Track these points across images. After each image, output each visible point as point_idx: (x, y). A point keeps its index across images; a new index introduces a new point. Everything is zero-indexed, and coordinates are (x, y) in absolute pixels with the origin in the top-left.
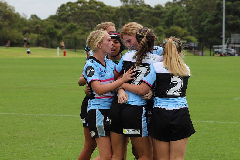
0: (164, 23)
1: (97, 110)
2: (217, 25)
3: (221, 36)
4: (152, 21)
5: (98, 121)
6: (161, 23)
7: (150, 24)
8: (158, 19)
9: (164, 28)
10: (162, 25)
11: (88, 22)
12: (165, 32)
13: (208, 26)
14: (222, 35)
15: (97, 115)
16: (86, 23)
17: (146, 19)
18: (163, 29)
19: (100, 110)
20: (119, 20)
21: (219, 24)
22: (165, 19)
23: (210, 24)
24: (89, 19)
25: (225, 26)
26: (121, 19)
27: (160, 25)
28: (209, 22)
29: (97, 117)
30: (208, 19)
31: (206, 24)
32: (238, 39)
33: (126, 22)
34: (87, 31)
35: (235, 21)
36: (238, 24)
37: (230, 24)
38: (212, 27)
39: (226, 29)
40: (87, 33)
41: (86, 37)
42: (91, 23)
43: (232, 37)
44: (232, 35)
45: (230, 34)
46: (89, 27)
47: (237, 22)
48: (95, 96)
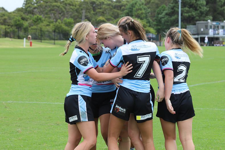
1: (79, 96)
2: (173, 18)
4: (113, 14)
7: (112, 16)
8: (119, 11)
11: (53, 14)
13: (166, 18)
16: (51, 16)
17: (107, 11)
19: (82, 96)
20: (82, 13)
21: (176, 16)
22: (126, 11)
23: (168, 16)
24: (54, 12)
25: (181, 18)
26: (84, 11)
28: (167, 14)
29: (79, 103)
30: (165, 12)
31: (163, 16)
32: (193, 30)
33: (88, 14)
34: (52, 22)
35: (190, 14)
36: (193, 16)
37: (186, 16)
38: (169, 19)
39: (182, 21)
40: (51, 25)
41: (51, 28)
42: (56, 15)
43: (187, 28)
44: (187, 26)
45: (186, 26)
46: (54, 19)
47: (192, 15)
48: (78, 83)
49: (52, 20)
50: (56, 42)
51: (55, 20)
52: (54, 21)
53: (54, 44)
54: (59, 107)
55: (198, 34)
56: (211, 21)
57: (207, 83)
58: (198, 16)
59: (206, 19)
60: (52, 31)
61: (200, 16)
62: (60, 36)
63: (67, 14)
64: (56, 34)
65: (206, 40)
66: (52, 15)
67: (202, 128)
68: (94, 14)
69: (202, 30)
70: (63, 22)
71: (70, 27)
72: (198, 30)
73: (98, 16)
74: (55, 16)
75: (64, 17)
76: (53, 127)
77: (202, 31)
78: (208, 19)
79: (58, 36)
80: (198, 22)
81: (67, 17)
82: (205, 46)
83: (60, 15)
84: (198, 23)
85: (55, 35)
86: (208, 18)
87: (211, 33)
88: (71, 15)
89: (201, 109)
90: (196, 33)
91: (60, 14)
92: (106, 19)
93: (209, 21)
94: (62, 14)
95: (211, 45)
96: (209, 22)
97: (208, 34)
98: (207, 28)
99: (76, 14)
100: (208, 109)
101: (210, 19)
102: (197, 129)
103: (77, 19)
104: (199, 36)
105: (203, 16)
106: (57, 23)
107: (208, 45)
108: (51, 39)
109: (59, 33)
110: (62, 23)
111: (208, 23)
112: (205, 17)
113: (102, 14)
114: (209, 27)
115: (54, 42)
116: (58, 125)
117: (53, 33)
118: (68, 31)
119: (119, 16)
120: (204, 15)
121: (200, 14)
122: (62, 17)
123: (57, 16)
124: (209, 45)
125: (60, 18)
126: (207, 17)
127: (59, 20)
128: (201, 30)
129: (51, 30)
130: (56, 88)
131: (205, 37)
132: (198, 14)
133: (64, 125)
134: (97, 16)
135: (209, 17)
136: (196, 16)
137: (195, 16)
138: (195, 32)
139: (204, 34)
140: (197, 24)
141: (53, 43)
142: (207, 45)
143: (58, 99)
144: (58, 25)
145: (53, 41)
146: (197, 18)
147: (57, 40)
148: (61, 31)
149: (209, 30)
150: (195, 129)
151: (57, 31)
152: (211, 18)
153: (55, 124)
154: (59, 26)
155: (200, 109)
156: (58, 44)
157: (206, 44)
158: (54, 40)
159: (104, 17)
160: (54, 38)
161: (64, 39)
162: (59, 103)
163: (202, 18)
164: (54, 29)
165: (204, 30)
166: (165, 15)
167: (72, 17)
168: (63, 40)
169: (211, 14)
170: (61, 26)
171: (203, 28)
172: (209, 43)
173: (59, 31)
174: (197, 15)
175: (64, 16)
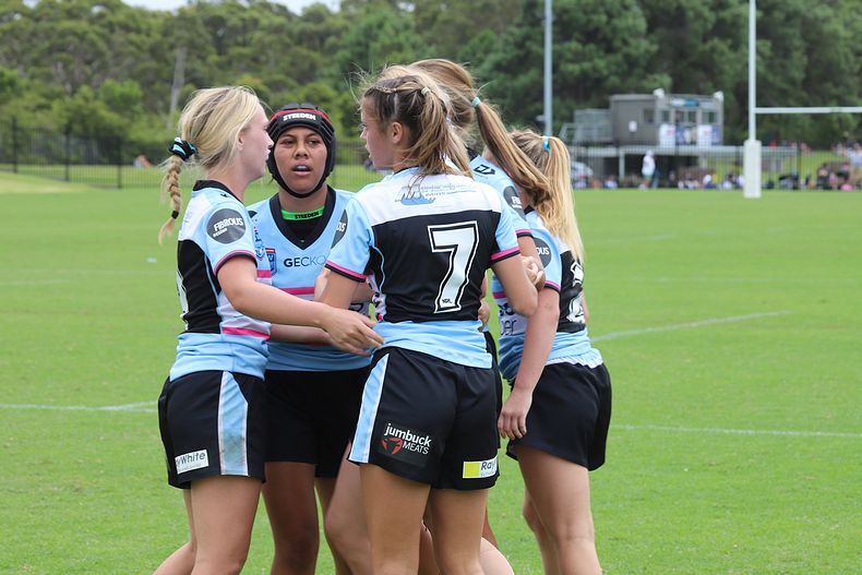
0: (335, 70)
1: (226, 377)
2: (524, 80)
3: (540, 118)
4: (293, 64)
5: (225, 414)
6: (326, 71)
7: (288, 74)
8: (316, 55)
9: (336, 88)
10: (331, 76)
11: (60, 65)
12: (340, 101)
13: (495, 82)
14: (541, 112)
15: (226, 393)
16: (52, 70)
17: (271, 53)
18: (331, 93)
19: (237, 376)
20: (175, 60)
21: (533, 74)
22: (342, 54)
23: (502, 75)
24: (64, 55)
25: (554, 82)
26: (180, 53)
27: (322, 76)
28: (498, 67)
29: (222, 401)
30: (492, 58)
31: (485, 75)
32: (600, 129)
33: (198, 65)
34: (59, 96)
35: (586, 65)
36: (597, 75)
37: (572, 73)
38: (508, 84)
39: (555, 92)
40: (56, 105)
41: (53, 119)
42: (71, 67)
43: (576, 119)
44: (577, 113)
45: (571, 111)
46: (64, 83)
47: (595, 69)
48: (222, 324)
49: (57, 88)
50: (75, 170)
51: (68, 87)
52: (66, 93)
53: (67, 179)
54: (83, 424)
55: (617, 144)
56: (666, 93)
57: (650, 329)
58: (616, 74)
59: (646, 84)
60: (60, 130)
61: (624, 75)
62: (89, 151)
63: (117, 65)
64: (73, 141)
65: (649, 168)
66: (56, 66)
67: (632, 500)
68: (220, 66)
69: (633, 126)
70: (102, 96)
71: (128, 113)
72: (617, 126)
73: (235, 75)
74: (70, 74)
75: (105, 76)
76: (61, 500)
77: (632, 133)
78: (657, 85)
79: (82, 149)
80: (617, 97)
81: (116, 77)
82: (643, 187)
83: (88, 70)
84: (618, 102)
85: (67, 145)
86: (655, 80)
87: (667, 139)
88: (130, 68)
89: (628, 427)
90: (609, 139)
91: (89, 63)
92: (266, 84)
93: (659, 93)
94: (96, 64)
95: (667, 183)
96: (657, 97)
97: (654, 142)
98: (651, 121)
99: (152, 64)
100: (651, 427)
101: (662, 86)
102: (609, 504)
103: (152, 83)
104: (622, 152)
105: (635, 73)
106: (79, 101)
107: (655, 183)
108: (54, 159)
109: (85, 137)
110: (96, 97)
111: (654, 101)
112: (644, 77)
113: (252, 64)
114: (658, 117)
115: (67, 173)
116: (77, 490)
117: (63, 139)
118: (121, 128)
119: (317, 73)
120: (639, 71)
121: (625, 67)
122: (97, 77)
123: (77, 73)
124: (661, 186)
125: (88, 81)
126: (650, 77)
127: (85, 89)
128: (628, 126)
129: (53, 127)
130: (70, 349)
131: (643, 156)
132: (618, 65)
133: (103, 492)
134: (230, 73)
135: (657, 76)
136: (610, 74)
137: (605, 72)
138: (606, 135)
139: (641, 143)
140: (613, 106)
141: (63, 176)
142: (650, 186)
143: (78, 390)
144: (80, 106)
145: (61, 169)
146: (614, 80)
147: (77, 163)
148: (92, 130)
149: (658, 127)
150: (605, 503)
151: (77, 128)
152: (667, 80)
153: (65, 490)
154: (86, 112)
155: (622, 427)
156: (79, 180)
157: (648, 180)
158: (67, 162)
159: (260, 77)
160: (64, 156)
161: (106, 160)
162: (83, 407)
163: (632, 81)
164: (64, 121)
165: (638, 126)
166: (491, 71)
167: (134, 77)
168: (100, 163)
169: (665, 65)
170: (94, 112)
171: (637, 120)
172: (661, 178)
173: (86, 129)
174: (614, 68)
175: (103, 69)
